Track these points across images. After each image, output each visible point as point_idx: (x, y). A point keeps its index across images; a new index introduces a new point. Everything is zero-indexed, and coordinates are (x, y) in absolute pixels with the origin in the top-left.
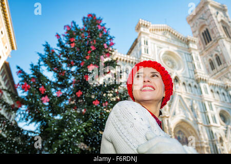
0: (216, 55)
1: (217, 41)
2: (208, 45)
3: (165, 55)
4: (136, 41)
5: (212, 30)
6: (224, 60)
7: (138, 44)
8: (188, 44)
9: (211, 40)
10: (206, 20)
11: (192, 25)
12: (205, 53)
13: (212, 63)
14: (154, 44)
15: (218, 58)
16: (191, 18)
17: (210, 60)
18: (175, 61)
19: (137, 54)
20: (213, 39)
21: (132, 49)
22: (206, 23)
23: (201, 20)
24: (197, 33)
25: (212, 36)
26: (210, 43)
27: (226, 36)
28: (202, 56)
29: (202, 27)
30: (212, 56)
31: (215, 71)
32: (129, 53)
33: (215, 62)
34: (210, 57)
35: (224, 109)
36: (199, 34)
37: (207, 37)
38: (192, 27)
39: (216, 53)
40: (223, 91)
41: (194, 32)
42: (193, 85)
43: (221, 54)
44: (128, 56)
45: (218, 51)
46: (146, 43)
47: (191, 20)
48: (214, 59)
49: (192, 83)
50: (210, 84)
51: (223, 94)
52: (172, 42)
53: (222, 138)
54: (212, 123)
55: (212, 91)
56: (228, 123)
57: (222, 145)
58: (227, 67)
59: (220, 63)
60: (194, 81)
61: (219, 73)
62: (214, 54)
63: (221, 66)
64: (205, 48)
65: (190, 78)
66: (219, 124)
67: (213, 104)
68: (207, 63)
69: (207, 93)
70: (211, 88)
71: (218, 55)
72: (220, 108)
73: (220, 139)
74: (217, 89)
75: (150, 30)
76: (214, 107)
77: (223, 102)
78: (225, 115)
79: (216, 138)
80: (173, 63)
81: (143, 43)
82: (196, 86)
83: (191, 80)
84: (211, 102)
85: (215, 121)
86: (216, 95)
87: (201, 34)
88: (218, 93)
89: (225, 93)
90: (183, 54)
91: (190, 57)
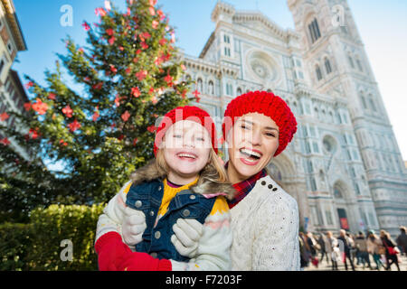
0: (326, 58)
1: (328, 37)
2: (316, 43)
3: (253, 60)
4: (213, 37)
5: (322, 20)
6: (336, 66)
7: (216, 41)
8: (288, 42)
9: (320, 35)
10: (315, 5)
11: (294, 12)
12: (311, 55)
13: (318, 71)
14: (240, 41)
15: (327, 64)
17: (317, 65)
18: (268, 67)
19: (214, 57)
20: (322, 35)
21: (206, 48)
22: (315, 9)
23: (308, 4)
24: (302, 24)
25: (322, 30)
26: (319, 40)
27: (340, 31)
28: (306, 61)
29: (310, 14)
30: (319, 59)
31: (322, 81)
32: (203, 55)
33: (324, 69)
34: (317, 62)
35: (330, 133)
36: (304, 27)
37: (315, 30)
38: (295, 16)
39: (326, 55)
40: (330, 109)
41: (297, 23)
42: (291, 101)
43: (333, 57)
44: (201, 60)
45: (328, 53)
46: (227, 40)
47: (294, 5)
48: (322, 64)
49: (291, 98)
50: (314, 100)
51: (331, 113)
52: (265, 38)
53: (324, 171)
54: (313, 152)
55: (316, 109)
56: (332, 151)
57: (323, 179)
58: (338, 76)
59: (329, 70)
60: (292, 96)
61: (328, 84)
62: (322, 57)
63: (331, 75)
64: (311, 48)
65: (288, 92)
66: (321, 153)
67: (316, 127)
68: (313, 70)
69: (308, 112)
70: (316, 105)
71: (329, 58)
72: (325, 133)
73: (321, 172)
74: (323, 107)
75: (234, 18)
76: (316, 131)
77: (329, 124)
78: (330, 141)
79: (316, 171)
80: (265, 69)
81: (222, 39)
82: (295, 104)
83: (290, 95)
84: (313, 124)
85: (316, 149)
86: (321, 115)
87: (307, 26)
88: (323, 111)
89: (333, 112)
90: (281, 57)
91: (289, 61)
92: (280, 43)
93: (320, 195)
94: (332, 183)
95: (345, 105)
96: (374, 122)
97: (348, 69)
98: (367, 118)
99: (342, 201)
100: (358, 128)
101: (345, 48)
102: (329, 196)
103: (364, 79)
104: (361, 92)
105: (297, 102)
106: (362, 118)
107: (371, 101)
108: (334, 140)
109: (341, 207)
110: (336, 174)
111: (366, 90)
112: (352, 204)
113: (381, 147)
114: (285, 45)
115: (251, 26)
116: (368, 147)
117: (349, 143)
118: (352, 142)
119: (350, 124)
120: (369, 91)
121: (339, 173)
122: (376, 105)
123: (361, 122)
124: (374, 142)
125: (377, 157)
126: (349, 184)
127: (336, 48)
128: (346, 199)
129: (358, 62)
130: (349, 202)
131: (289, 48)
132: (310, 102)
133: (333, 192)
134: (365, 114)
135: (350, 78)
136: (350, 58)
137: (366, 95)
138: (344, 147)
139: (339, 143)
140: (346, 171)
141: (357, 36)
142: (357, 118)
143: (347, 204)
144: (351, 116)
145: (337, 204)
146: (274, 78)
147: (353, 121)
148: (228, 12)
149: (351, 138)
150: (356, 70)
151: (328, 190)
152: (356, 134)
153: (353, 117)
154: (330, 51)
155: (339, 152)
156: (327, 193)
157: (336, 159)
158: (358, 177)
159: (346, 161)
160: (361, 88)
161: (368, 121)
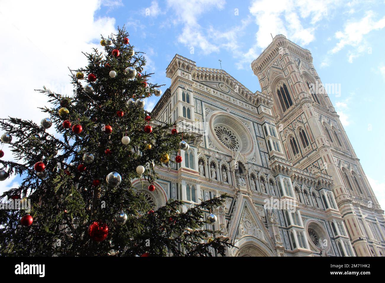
0: (300, 128)
1: (301, 105)
2: (287, 111)
3: (218, 124)
4: (168, 93)
5: (292, 87)
6: (312, 137)
7: (172, 98)
8: (257, 107)
10: (283, 70)
13: (293, 143)
14: (201, 101)
15: (303, 135)
17: (290, 136)
18: (237, 135)
20: (294, 102)
22: (284, 75)
23: (274, 69)
25: (292, 96)
26: (290, 108)
29: (278, 80)
31: (299, 156)
33: (299, 142)
34: (290, 133)
35: (315, 220)
36: (273, 93)
37: (284, 96)
38: (261, 80)
39: (300, 125)
40: (312, 189)
41: (264, 88)
42: (267, 179)
43: (308, 128)
45: (302, 123)
46: (186, 98)
50: (293, 178)
58: (316, 149)
59: (305, 142)
60: (268, 172)
61: (305, 159)
62: (296, 127)
63: (308, 147)
65: (263, 167)
67: (299, 213)
69: (289, 192)
70: (296, 183)
71: (304, 127)
72: (310, 220)
74: (304, 187)
75: (194, 75)
78: (317, 231)
81: (180, 98)
83: (264, 170)
87: (275, 92)
90: (251, 124)
91: (261, 128)
92: (249, 107)
95: (329, 185)
97: (327, 142)
104: (344, 169)
105: (274, 180)
106: (349, 201)
107: (356, 181)
114: (256, 110)
115: (214, 86)
120: (351, 169)
122: (361, 185)
129: (336, 134)
131: (259, 114)
135: (330, 153)
136: (327, 130)
137: (348, 172)
144: (336, 199)
146: (243, 150)
147: (339, 205)
150: (335, 143)
153: (339, 201)
154: (304, 120)
161: (355, 205)
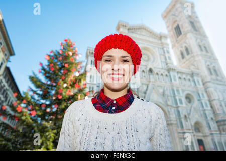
1: (186, 34)
2: (179, 38)
5: (182, 25)
6: (192, 51)
8: (161, 40)
9: (181, 34)
10: (177, 16)
11: (166, 20)
12: (177, 45)
13: (182, 54)
15: (187, 50)
16: (165, 14)
17: (181, 51)
18: (150, 55)
20: (183, 33)
22: (177, 19)
23: (173, 17)
24: (170, 27)
25: (182, 30)
26: (181, 36)
27: (193, 30)
28: (175, 48)
29: (175, 21)
30: (182, 47)
31: (185, 60)
33: (185, 53)
34: (180, 49)
35: (190, 92)
36: (172, 29)
37: (178, 30)
38: (166, 23)
39: (185, 45)
40: (189, 77)
41: (168, 27)
42: (164, 75)
43: (190, 46)
47: (165, 17)
48: (184, 50)
49: (164, 72)
50: (178, 73)
51: (189, 80)
52: (147, 39)
53: (187, 116)
54: (179, 104)
55: (180, 78)
56: (192, 103)
57: (187, 121)
58: (193, 57)
59: (188, 53)
60: (165, 71)
61: (188, 62)
62: (184, 46)
63: (190, 56)
64: (177, 41)
65: (162, 69)
66: (184, 105)
67: (180, 89)
68: (179, 53)
69: (175, 80)
70: (179, 75)
71: (187, 46)
72: (186, 92)
73: (185, 116)
74: (184, 76)
75: (128, 29)
76: (181, 91)
77: (189, 86)
78: (190, 97)
79: (182, 116)
80: (148, 57)
82: (167, 76)
83: (163, 71)
84: (178, 87)
85: (181, 102)
86: (183, 81)
87: (173, 28)
88: (185, 79)
89: (191, 79)
90: (157, 49)
91: (162, 51)
92: (156, 41)
93: (186, 131)
94: (193, 123)
95: (198, 75)
96: (217, 84)
97: (199, 53)
98: (213, 81)
99: (200, 134)
100: (208, 87)
101: (197, 40)
102: (191, 131)
103: (210, 58)
104: (208, 66)
105: (168, 75)
106: (209, 82)
107: (215, 71)
108: (193, 97)
109: (200, 138)
110: (195, 117)
111: (211, 64)
112: (206, 136)
113: (224, 99)
114: (160, 42)
115: (139, 33)
116: (214, 100)
117: (202, 98)
118: (204, 97)
119: (202, 86)
120: (213, 65)
121: (197, 116)
122: (218, 73)
123: (209, 84)
124: (219, 96)
125: (221, 105)
126: (204, 123)
127: (191, 40)
128: (203, 133)
129: (205, 48)
130: (205, 135)
131: (162, 43)
132: (176, 74)
133: (193, 129)
134: (212, 79)
135: (200, 58)
136: (200, 46)
137: (211, 67)
138: (199, 100)
139: (196, 98)
140: (201, 115)
141: (204, 32)
142: (206, 82)
143: (204, 136)
144: (202, 81)
145: (197, 136)
146: (153, 62)
147: (204, 84)
148: (125, 26)
149: (203, 94)
150: (204, 53)
151: (190, 128)
152: (206, 91)
153: (204, 81)
154: (187, 42)
155: (196, 103)
156: (190, 130)
157: (194, 108)
158: (209, 118)
159: (201, 109)
160: (208, 63)
161: (214, 83)
